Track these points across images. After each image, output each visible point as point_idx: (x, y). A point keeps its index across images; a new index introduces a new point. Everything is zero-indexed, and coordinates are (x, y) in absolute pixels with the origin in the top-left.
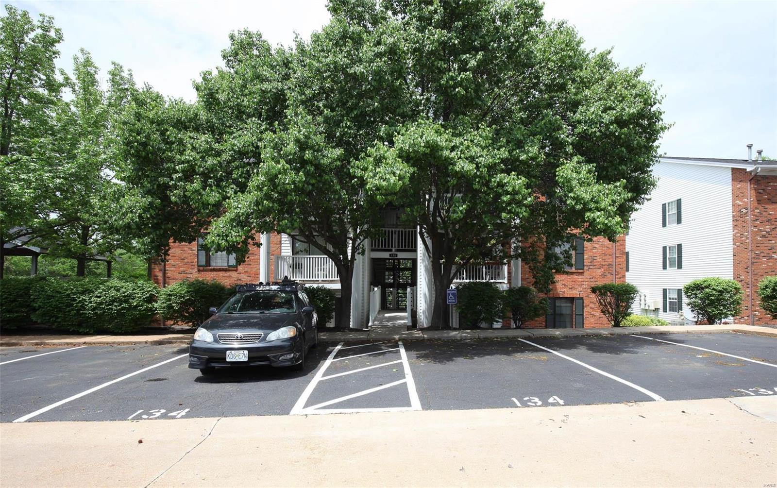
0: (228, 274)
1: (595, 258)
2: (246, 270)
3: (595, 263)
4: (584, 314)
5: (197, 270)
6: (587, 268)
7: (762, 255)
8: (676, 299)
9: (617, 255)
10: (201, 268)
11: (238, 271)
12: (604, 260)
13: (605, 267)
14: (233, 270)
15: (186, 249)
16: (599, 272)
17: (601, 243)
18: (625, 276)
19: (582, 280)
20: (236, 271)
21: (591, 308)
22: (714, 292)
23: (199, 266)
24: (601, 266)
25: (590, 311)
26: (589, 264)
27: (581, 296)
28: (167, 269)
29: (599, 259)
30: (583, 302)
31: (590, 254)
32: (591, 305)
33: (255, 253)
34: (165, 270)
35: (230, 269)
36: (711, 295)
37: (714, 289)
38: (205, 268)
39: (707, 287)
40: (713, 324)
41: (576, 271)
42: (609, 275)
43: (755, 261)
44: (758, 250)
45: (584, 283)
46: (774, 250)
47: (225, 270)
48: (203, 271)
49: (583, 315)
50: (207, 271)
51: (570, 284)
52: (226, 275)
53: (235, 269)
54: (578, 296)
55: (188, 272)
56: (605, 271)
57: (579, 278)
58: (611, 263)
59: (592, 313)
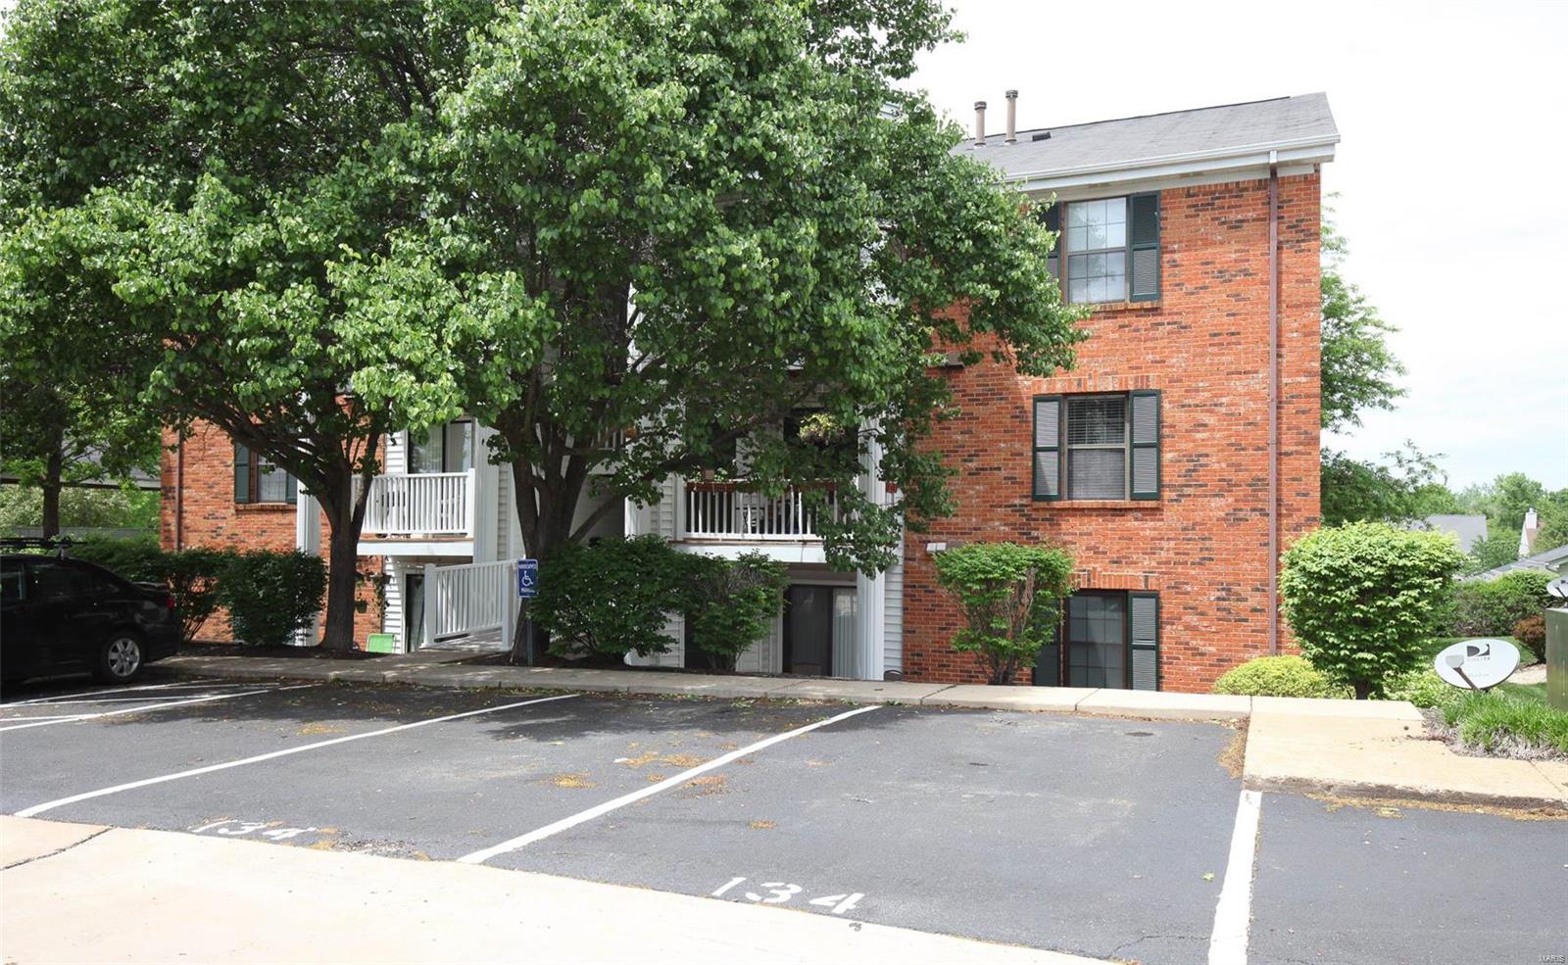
1: (1203, 460)
3: (1201, 476)
4: (1164, 648)
5: (234, 512)
6: (1174, 495)
9: (1285, 449)
10: (241, 507)
12: (1238, 467)
13: (1239, 492)
14: (295, 511)
16: (1218, 506)
17: (1223, 410)
19: (1154, 534)
21: (1187, 627)
23: (237, 502)
24: (1227, 486)
25: (1186, 636)
26: (1182, 481)
27: (1153, 585)
28: (185, 508)
29: (1216, 464)
30: (1158, 608)
31: (1183, 446)
32: (1187, 618)
34: (181, 512)
35: (291, 507)
38: (248, 506)
41: (1134, 505)
42: (1256, 516)
45: (1165, 544)
47: (282, 511)
49: (1156, 648)
50: (250, 511)
51: (1114, 547)
54: (1142, 586)
55: (217, 514)
56: (1241, 505)
57: (1148, 528)
59: (1193, 643)
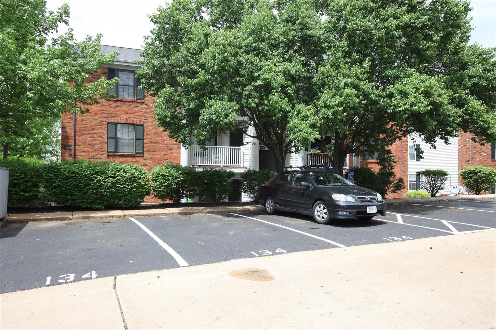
0: (135, 159)
2: (151, 156)
5: (106, 156)
7: (477, 153)
8: (415, 181)
9: (403, 151)
10: (111, 154)
11: (144, 158)
13: (397, 159)
14: (140, 157)
15: (95, 136)
18: (407, 165)
20: (143, 157)
22: (485, 175)
23: (108, 152)
33: (159, 143)
35: (138, 155)
36: (483, 177)
37: (484, 173)
39: (478, 172)
40: (478, 194)
43: (473, 157)
44: (475, 150)
46: (482, 150)
47: (133, 156)
48: (113, 156)
50: (115, 156)
52: (133, 160)
53: (142, 155)
55: (97, 157)
56: (397, 162)
58: (400, 156)
